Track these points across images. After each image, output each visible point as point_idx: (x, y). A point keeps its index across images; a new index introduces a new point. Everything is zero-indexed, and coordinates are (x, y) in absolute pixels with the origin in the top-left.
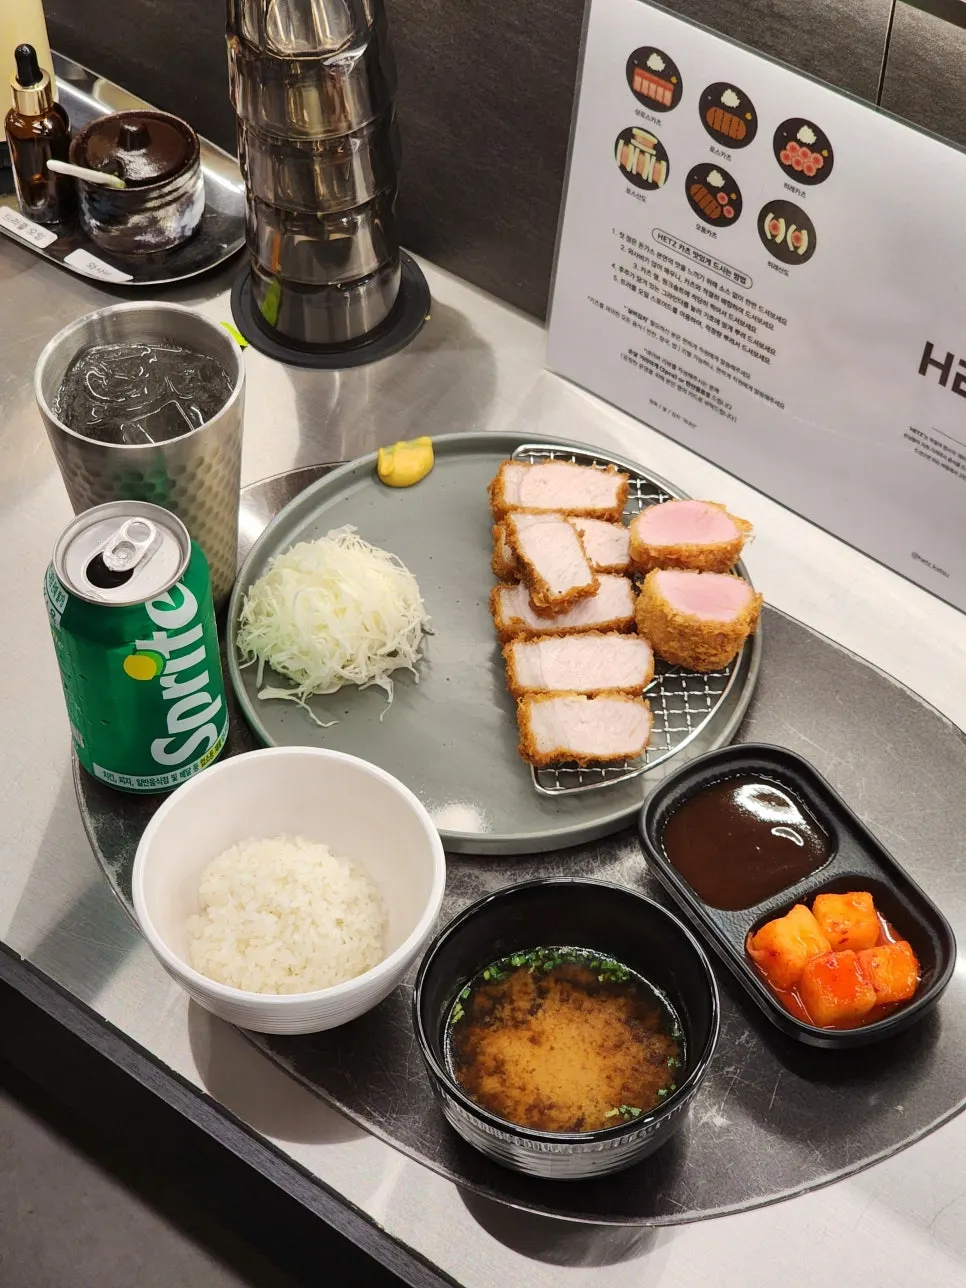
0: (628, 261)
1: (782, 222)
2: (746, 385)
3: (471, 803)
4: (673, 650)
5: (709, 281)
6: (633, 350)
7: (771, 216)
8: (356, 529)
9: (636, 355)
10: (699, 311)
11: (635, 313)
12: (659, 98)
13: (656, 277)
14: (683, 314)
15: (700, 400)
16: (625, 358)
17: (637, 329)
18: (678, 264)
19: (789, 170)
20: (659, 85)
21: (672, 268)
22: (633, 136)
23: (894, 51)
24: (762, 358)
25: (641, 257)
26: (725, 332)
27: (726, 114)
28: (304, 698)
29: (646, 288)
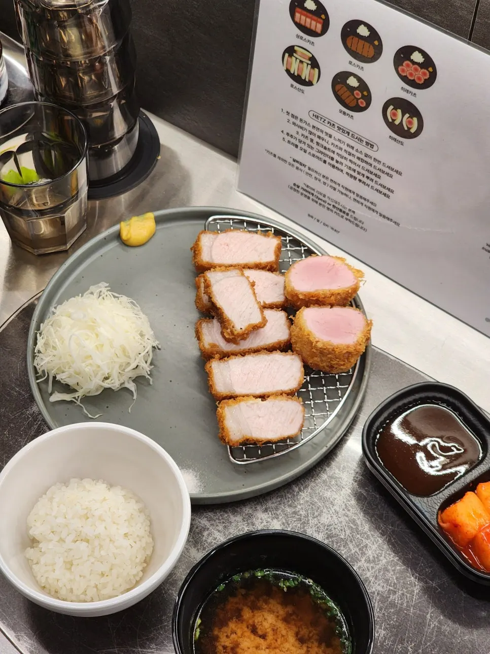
0: (293, 130)
1: (399, 112)
2: (373, 210)
3: (190, 468)
4: (316, 362)
5: (348, 145)
6: (297, 184)
7: (391, 107)
8: (108, 285)
9: (298, 187)
10: (342, 164)
11: (297, 162)
12: (313, 28)
13: (312, 140)
14: (330, 164)
15: (342, 217)
16: (291, 188)
17: (299, 171)
18: (327, 134)
19: (404, 79)
20: (312, 19)
21: (323, 135)
22: (295, 52)
23: (482, 6)
24: (385, 194)
25: (301, 128)
26: (360, 177)
27: (360, 40)
28: (79, 400)
29: (305, 147)
